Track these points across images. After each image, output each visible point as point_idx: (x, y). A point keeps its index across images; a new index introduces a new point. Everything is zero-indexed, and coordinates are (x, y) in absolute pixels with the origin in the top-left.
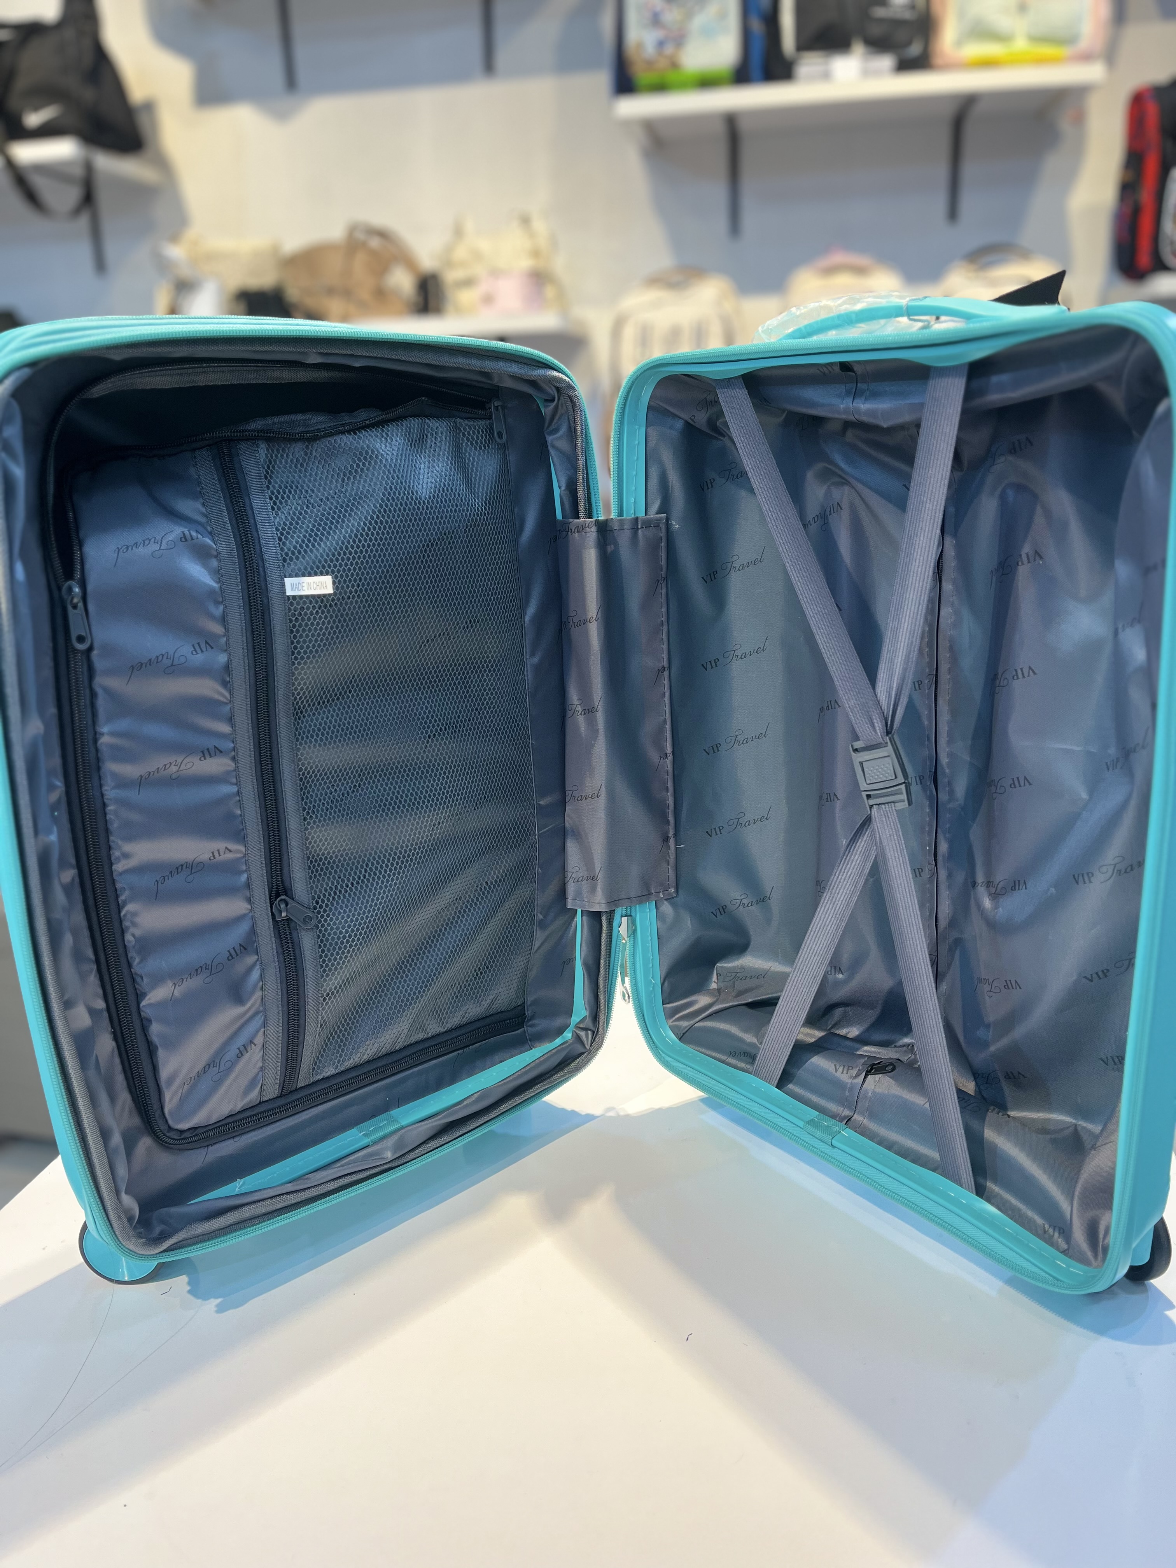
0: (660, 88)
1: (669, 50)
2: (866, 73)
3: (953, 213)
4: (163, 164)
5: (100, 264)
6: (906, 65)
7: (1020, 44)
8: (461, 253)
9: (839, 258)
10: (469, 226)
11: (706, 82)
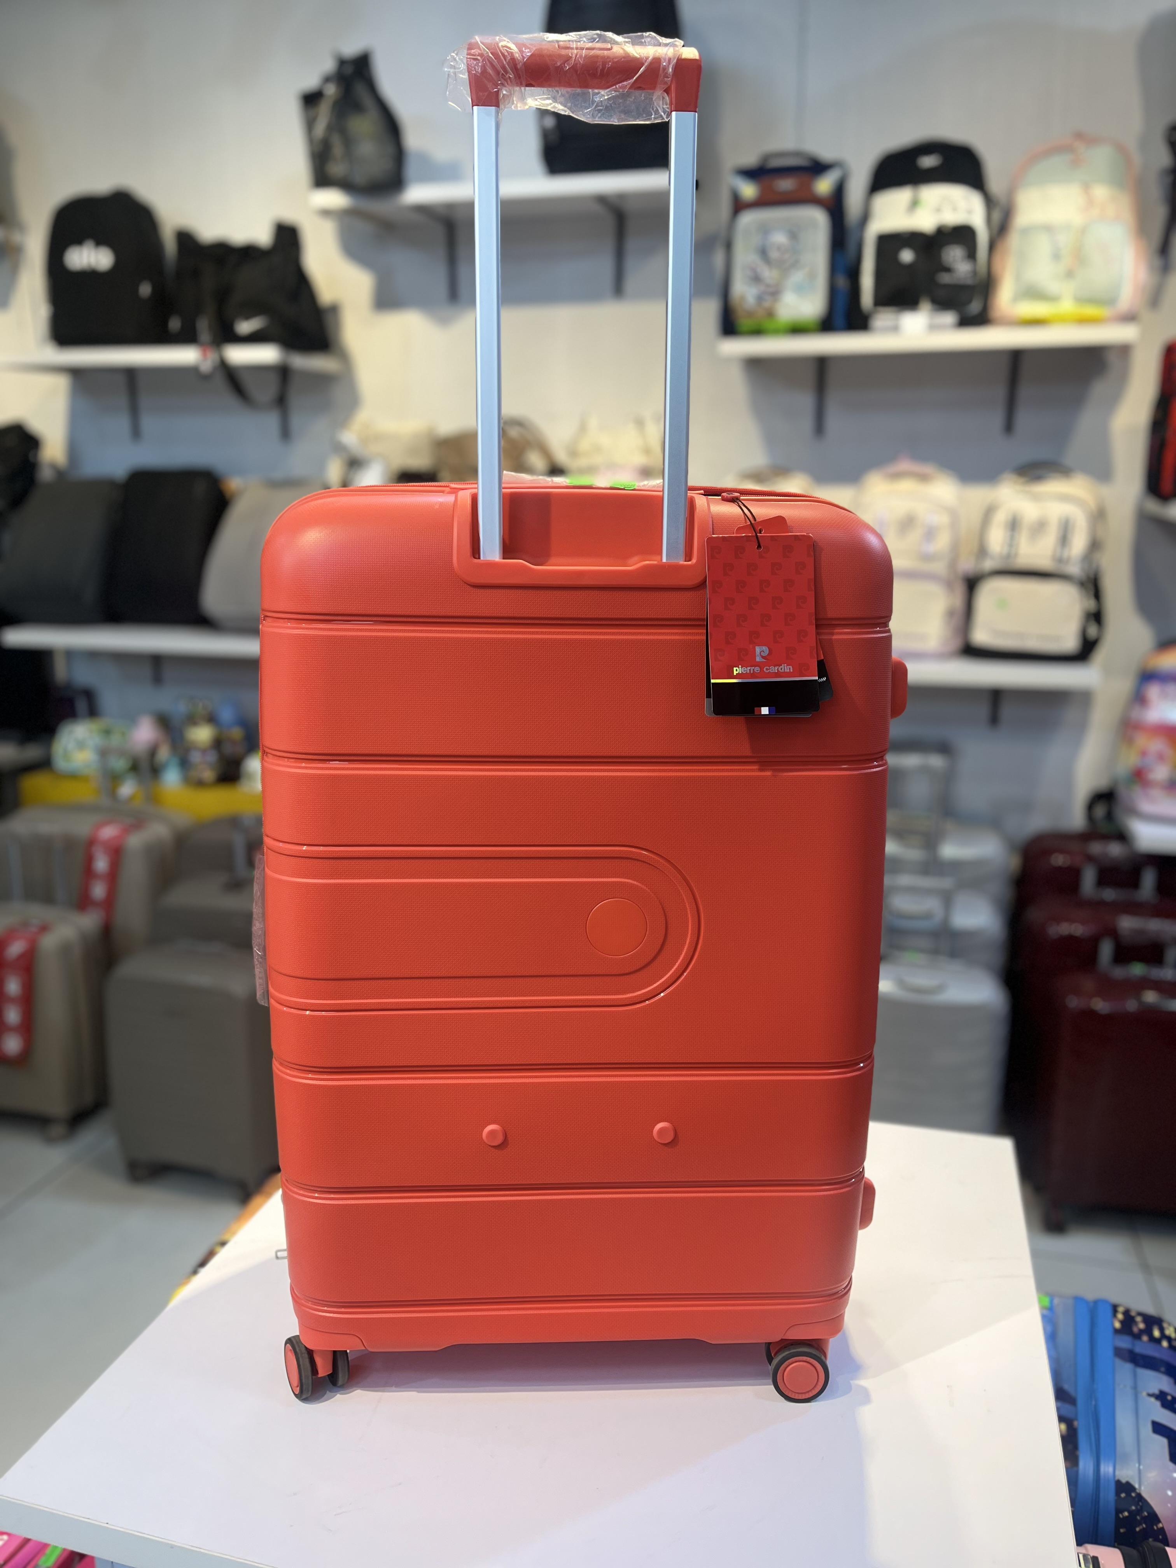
0: (757, 332)
1: (768, 303)
2: (932, 328)
3: (1009, 427)
4: (344, 357)
5: (286, 433)
6: (967, 321)
7: (1067, 306)
8: (584, 445)
9: (905, 465)
10: (593, 423)
11: (797, 330)
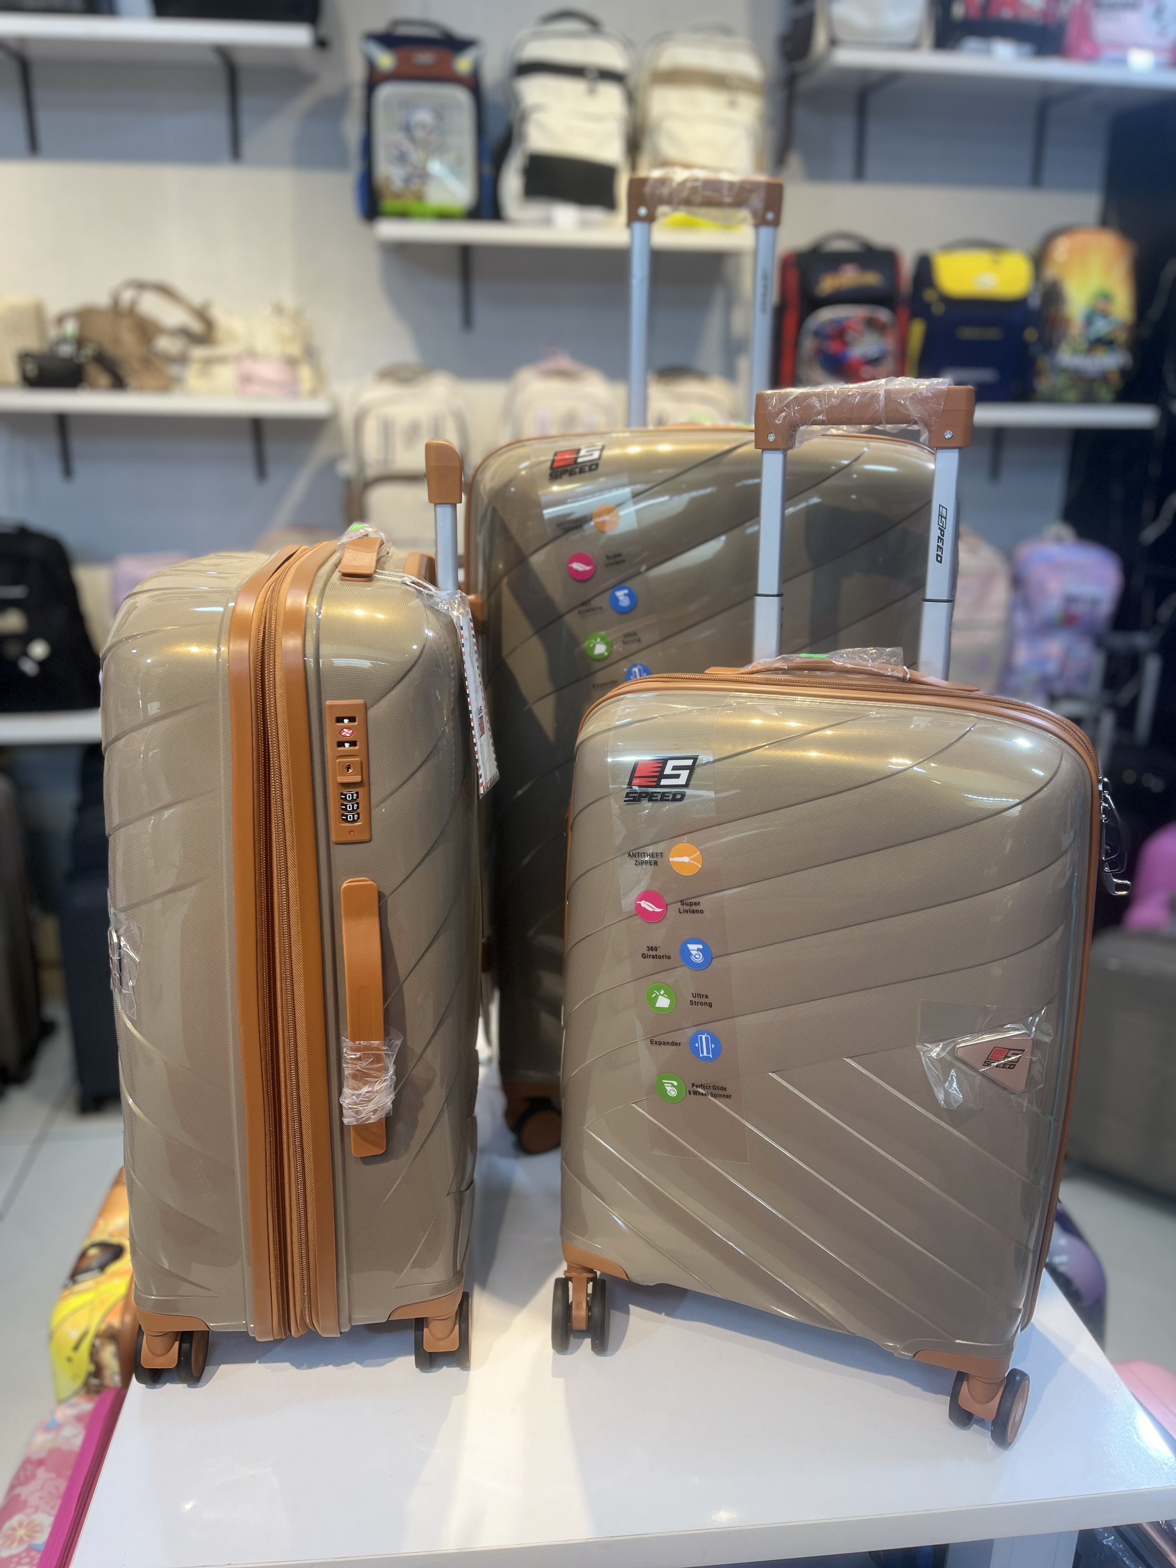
0: (404, 215)
1: (415, 185)
2: (584, 224)
11: (446, 216)
